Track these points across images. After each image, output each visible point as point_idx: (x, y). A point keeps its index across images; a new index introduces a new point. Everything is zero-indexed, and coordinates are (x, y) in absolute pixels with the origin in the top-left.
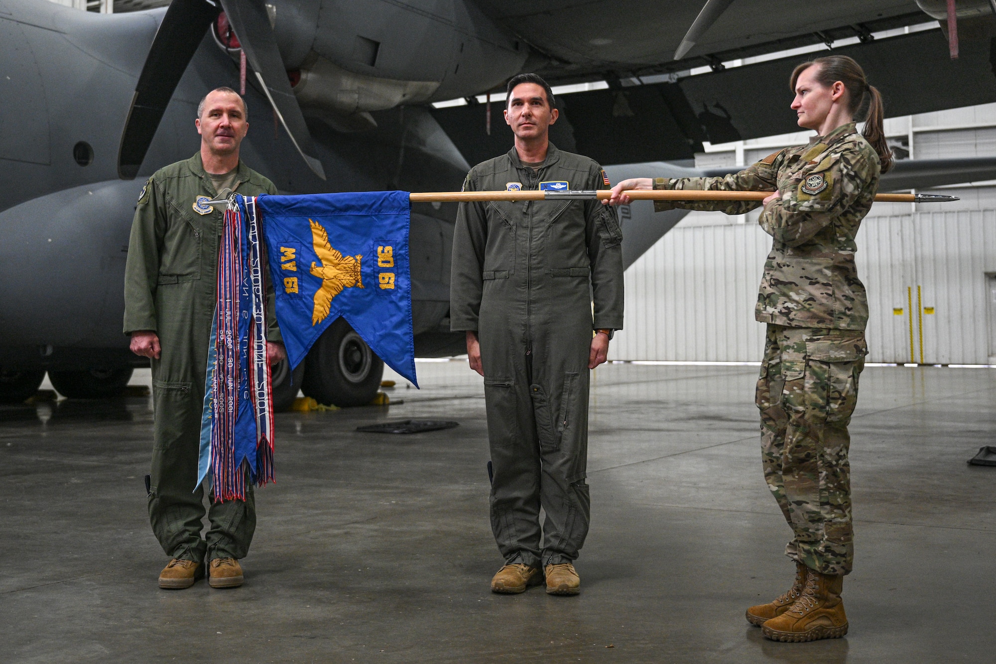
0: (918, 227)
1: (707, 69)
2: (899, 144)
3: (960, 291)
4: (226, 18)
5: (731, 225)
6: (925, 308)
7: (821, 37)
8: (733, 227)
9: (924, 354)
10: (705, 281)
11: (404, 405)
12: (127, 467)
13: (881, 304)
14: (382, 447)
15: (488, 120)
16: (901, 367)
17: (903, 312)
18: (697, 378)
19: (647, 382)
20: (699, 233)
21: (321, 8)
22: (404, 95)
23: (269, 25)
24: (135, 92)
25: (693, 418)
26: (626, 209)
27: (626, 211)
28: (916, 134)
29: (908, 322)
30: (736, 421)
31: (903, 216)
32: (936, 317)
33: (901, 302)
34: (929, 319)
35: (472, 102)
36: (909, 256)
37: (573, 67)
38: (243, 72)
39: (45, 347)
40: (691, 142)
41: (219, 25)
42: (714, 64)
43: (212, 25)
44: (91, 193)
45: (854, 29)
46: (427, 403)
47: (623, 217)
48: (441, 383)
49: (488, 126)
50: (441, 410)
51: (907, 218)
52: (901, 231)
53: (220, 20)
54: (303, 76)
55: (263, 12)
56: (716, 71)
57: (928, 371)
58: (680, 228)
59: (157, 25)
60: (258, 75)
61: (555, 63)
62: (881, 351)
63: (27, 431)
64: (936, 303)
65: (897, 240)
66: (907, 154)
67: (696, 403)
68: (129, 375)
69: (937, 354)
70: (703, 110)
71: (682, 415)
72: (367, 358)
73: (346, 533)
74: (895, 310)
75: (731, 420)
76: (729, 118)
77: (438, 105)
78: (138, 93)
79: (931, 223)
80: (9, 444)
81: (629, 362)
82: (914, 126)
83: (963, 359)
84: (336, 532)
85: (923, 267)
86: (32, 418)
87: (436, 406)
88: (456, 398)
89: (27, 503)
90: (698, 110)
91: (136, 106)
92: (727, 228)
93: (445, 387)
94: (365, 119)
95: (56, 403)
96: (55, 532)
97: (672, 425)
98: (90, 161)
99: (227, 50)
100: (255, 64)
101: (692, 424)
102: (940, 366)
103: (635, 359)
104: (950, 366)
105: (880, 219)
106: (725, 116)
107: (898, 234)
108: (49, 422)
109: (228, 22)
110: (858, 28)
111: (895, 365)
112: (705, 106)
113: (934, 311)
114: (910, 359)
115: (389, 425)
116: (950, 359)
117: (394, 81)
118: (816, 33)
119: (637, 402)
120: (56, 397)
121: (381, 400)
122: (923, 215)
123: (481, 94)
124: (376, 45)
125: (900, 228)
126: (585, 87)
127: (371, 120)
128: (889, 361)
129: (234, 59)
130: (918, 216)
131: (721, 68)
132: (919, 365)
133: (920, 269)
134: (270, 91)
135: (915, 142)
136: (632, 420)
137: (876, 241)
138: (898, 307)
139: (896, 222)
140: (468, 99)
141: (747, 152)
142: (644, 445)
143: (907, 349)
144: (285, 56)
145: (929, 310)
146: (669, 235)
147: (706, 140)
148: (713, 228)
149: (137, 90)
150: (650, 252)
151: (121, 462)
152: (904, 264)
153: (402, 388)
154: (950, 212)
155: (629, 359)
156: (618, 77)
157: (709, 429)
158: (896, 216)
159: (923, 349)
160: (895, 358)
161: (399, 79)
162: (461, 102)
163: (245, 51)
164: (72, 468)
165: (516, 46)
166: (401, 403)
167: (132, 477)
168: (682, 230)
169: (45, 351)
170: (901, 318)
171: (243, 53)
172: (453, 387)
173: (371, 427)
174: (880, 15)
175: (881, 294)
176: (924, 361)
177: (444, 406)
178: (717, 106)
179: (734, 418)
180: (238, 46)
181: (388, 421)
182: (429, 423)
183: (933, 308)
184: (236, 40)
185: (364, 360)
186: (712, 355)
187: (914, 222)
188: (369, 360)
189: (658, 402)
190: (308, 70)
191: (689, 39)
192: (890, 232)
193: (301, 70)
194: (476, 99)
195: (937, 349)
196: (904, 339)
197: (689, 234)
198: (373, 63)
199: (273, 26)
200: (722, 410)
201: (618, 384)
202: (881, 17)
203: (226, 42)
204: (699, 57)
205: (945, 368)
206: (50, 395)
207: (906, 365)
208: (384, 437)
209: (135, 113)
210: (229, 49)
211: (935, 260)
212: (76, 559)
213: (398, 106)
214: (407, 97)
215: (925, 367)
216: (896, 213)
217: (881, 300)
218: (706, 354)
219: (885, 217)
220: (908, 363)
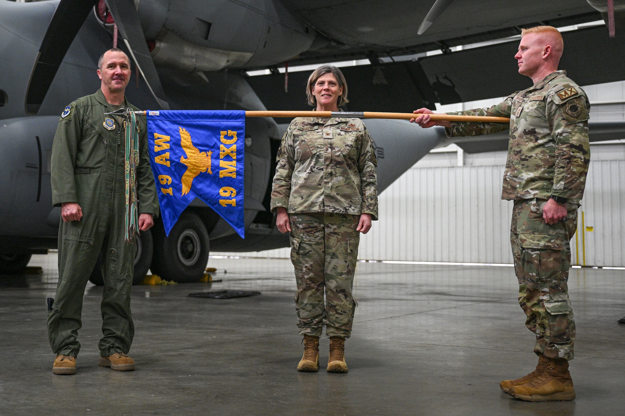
1: (439, 52)
3: (612, 217)
4: (105, 2)
5: (453, 167)
6: (587, 227)
7: (518, 30)
8: (454, 168)
9: (586, 259)
10: (434, 206)
11: (223, 282)
14: (207, 306)
15: (286, 82)
18: (427, 271)
19: (393, 273)
20: (431, 172)
22: (228, 61)
23: (135, 8)
24: (39, 52)
25: (425, 294)
26: (381, 152)
30: (455, 295)
32: (595, 233)
34: (589, 234)
35: (275, 73)
37: (346, 47)
38: (115, 40)
40: (427, 103)
41: (99, 8)
43: (94, 7)
44: (5, 126)
46: (238, 282)
47: (379, 157)
48: (248, 270)
49: (286, 86)
50: (249, 285)
53: (100, 4)
54: (158, 45)
56: (445, 53)
57: (588, 271)
58: (417, 168)
59: (55, 8)
60: (126, 41)
61: (333, 44)
64: (594, 223)
67: (427, 285)
69: (595, 259)
70: (435, 81)
71: (418, 292)
72: (197, 248)
73: (181, 354)
75: (452, 295)
76: (454, 86)
77: (251, 74)
78: (40, 53)
81: (380, 261)
83: (613, 263)
85: (586, 199)
87: (245, 284)
88: (259, 279)
91: (39, 62)
92: (450, 169)
93: (251, 273)
94: (200, 77)
97: (410, 297)
98: (5, 104)
99: (104, 24)
100: (124, 34)
101: (424, 297)
102: (597, 268)
103: (384, 259)
104: (604, 268)
106: (451, 85)
109: (106, 5)
112: (437, 78)
113: (593, 229)
114: (575, 263)
115: (212, 293)
116: (604, 263)
117: (221, 51)
118: (514, 27)
119: (386, 284)
121: (206, 278)
123: (281, 66)
124: (209, 25)
126: (353, 63)
127: (204, 77)
129: (109, 31)
131: (449, 51)
132: (582, 267)
134: (133, 52)
136: (383, 294)
140: (272, 70)
142: (390, 308)
144: (145, 30)
145: (590, 228)
146: (409, 174)
147: (437, 102)
148: (440, 169)
149: (40, 51)
150: (396, 183)
153: (222, 273)
154: (605, 160)
155: (381, 259)
156: (377, 57)
157: (436, 300)
159: (585, 255)
161: (225, 50)
162: (267, 72)
163: (117, 25)
165: (307, 31)
166: (220, 281)
168: (419, 170)
171: (115, 27)
172: (257, 273)
173: (199, 294)
176: (586, 264)
177: (251, 283)
179: (454, 294)
180: (113, 22)
181: (211, 291)
182: (240, 293)
183: (592, 228)
184: (112, 18)
185: (195, 250)
186: (438, 257)
188: (199, 250)
189: (400, 284)
190: (161, 41)
191: (428, 20)
193: (156, 41)
194: (278, 70)
195: (595, 255)
197: (424, 172)
198: (206, 38)
199: (137, 8)
200: (445, 289)
201: (372, 273)
203: (104, 19)
204: (433, 43)
205: (600, 269)
208: (209, 300)
209: (38, 68)
210: (106, 24)
211: (594, 194)
213: (223, 70)
214: (230, 63)
215: (586, 269)
218: (435, 257)
220: (574, 265)
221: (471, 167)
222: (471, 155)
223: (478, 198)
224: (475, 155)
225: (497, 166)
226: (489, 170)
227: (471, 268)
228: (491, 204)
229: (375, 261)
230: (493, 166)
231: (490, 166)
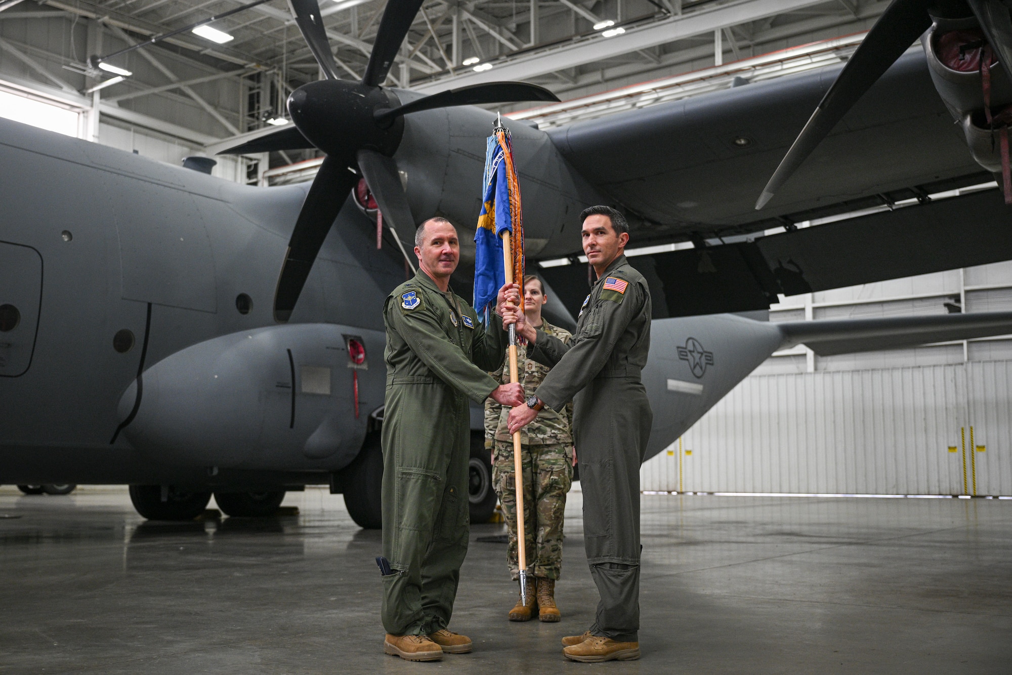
0: (970, 375)
1: (781, 230)
2: (952, 302)
4: (365, 183)
5: (802, 374)
6: (977, 447)
7: (883, 199)
8: (803, 376)
9: (976, 487)
10: (778, 423)
12: (280, 565)
13: (937, 443)
16: (956, 499)
17: (957, 450)
18: (772, 505)
19: (728, 507)
20: (773, 381)
21: (446, 174)
23: (402, 190)
24: (288, 247)
25: (771, 534)
26: (710, 357)
27: (709, 358)
28: (967, 292)
29: (962, 458)
30: (809, 536)
31: (956, 364)
32: (987, 455)
33: (955, 441)
34: (980, 456)
35: (575, 263)
36: (962, 400)
37: (664, 227)
38: (380, 229)
39: (212, 468)
40: (768, 294)
41: (359, 190)
42: (787, 226)
43: (353, 190)
44: (250, 337)
45: (912, 191)
47: (707, 364)
51: (960, 367)
52: (955, 378)
53: (360, 186)
55: (397, 177)
56: (789, 231)
57: (980, 502)
58: (756, 376)
59: (305, 193)
60: (392, 230)
61: (648, 224)
62: (937, 484)
63: (196, 539)
64: (987, 442)
65: (951, 386)
66: (959, 310)
67: (772, 523)
68: (281, 497)
70: (778, 266)
71: (761, 532)
72: (484, 482)
73: (471, 614)
74: (950, 448)
75: (806, 536)
76: (801, 272)
77: (545, 264)
78: (290, 248)
79: (981, 372)
80: (182, 548)
81: (711, 493)
82: (965, 285)
84: (462, 613)
85: (975, 411)
86: (200, 530)
89: (197, 590)
90: (773, 266)
91: (289, 259)
92: (798, 376)
95: (220, 520)
96: (221, 611)
97: (751, 539)
98: (250, 311)
99: (365, 210)
100: (390, 221)
101: (768, 539)
102: (991, 498)
103: (717, 491)
104: (1001, 498)
105: (936, 368)
106: (798, 271)
107: (952, 381)
108: (215, 534)
109: (367, 187)
110: (916, 190)
111: (950, 497)
112: (780, 263)
113: (985, 449)
114: (963, 492)
116: (1000, 491)
118: (879, 195)
119: (720, 522)
120: (220, 515)
121: (497, 518)
122: (974, 364)
125: (953, 375)
126: (672, 247)
128: (944, 493)
129: (372, 218)
130: (970, 364)
131: (794, 229)
132: (972, 497)
133: (972, 411)
134: (402, 243)
135: (966, 299)
136: (716, 535)
137: (932, 387)
138: (952, 445)
139: (950, 370)
140: (572, 259)
141: (815, 309)
142: (727, 553)
143: (961, 483)
145: (981, 448)
146: (746, 382)
147: (781, 292)
148: (785, 376)
149: (290, 245)
150: (730, 396)
151: (277, 562)
152: (957, 406)
154: (999, 361)
155: (712, 491)
156: (703, 238)
157: (785, 542)
158: (950, 365)
159: (976, 482)
160: (950, 490)
162: (564, 262)
163: (381, 210)
164: (234, 566)
167: (286, 572)
168: (758, 378)
169: (212, 472)
170: (956, 455)
171: (379, 212)
173: (489, 538)
174: (937, 177)
175: (937, 433)
176: (977, 494)
178: (791, 262)
179: (807, 534)
180: (376, 207)
183: (984, 447)
184: (374, 202)
185: (483, 484)
186: (785, 488)
187: (966, 370)
189: (737, 522)
191: (769, 191)
192: (945, 378)
194: (578, 260)
195: (989, 482)
196: (958, 475)
197: (764, 381)
199: (405, 189)
200: (795, 528)
201: (702, 509)
202: (939, 179)
203: (365, 204)
204: (773, 219)
205: (996, 500)
206: (214, 514)
207: (960, 497)
209: (288, 266)
210: (368, 210)
211: (985, 404)
212: (240, 630)
215: (977, 499)
216: (950, 362)
217: (937, 438)
218: (780, 486)
219: (940, 366)
220: (962, 495)
221: (824, 373)
222: (824, 358)
223: (834, 412)
224: (829, 358)
225: (858, 371)
226: (848, 377)
227: (827, 500)
228: (852, 419)
229: (705, 494)
230: (853, 371)
231: (849, 371)
